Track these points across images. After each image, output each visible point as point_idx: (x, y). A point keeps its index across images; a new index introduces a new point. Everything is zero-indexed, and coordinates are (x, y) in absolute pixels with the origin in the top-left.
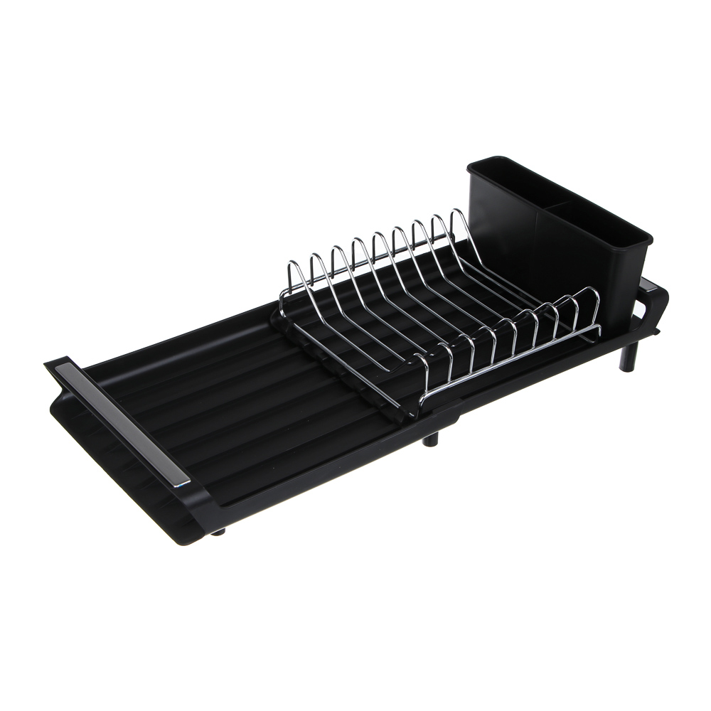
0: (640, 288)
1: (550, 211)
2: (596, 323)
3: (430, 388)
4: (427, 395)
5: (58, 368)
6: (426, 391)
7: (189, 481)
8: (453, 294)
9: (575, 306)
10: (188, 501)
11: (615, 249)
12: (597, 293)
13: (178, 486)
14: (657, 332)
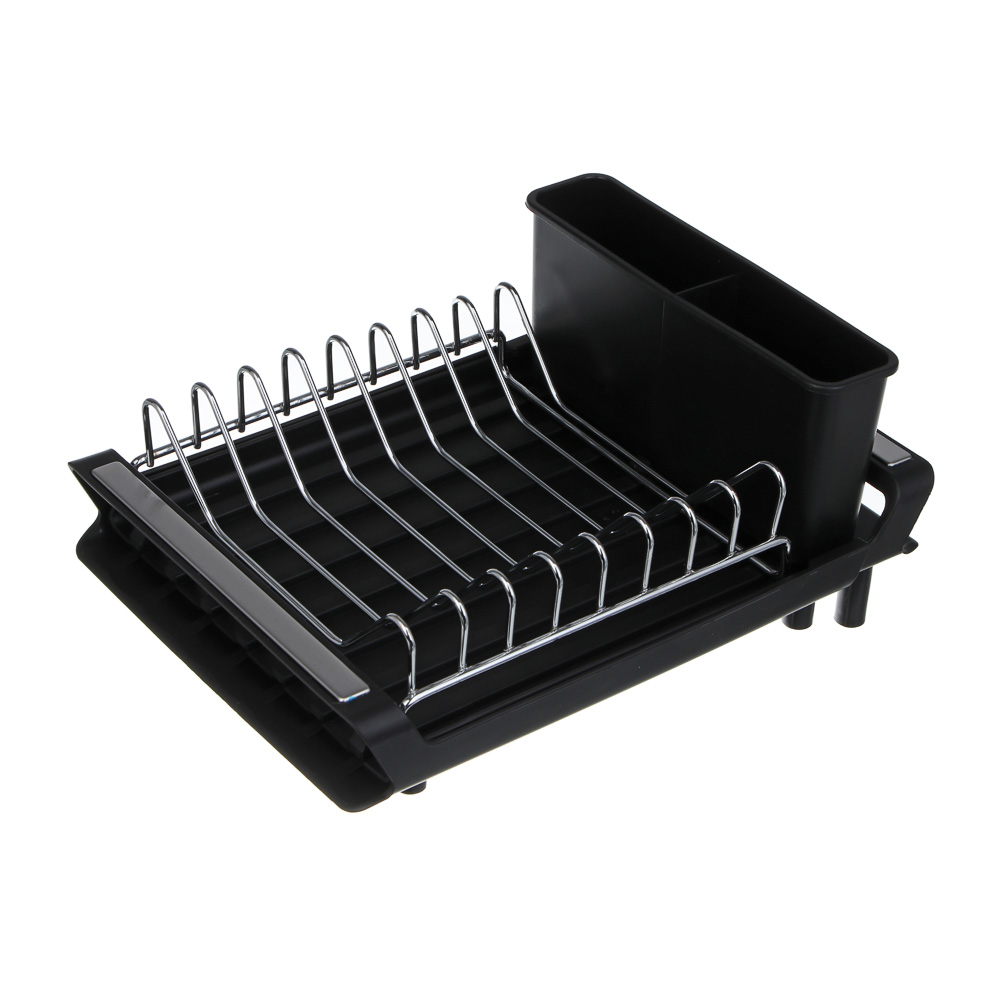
0: (875, 457)
1: (689, 298)
2: (779, 534)
3: (421, 684)
4: (416, 698)
5: (98, 471)
6: (413, 690)
7: (367, 691)
8: (489, 465)
9: (731, 502)
10: (368, 728)
11: (815, 385)
12: (778, 474)
13: (346, 700)
14: (912, 546)
